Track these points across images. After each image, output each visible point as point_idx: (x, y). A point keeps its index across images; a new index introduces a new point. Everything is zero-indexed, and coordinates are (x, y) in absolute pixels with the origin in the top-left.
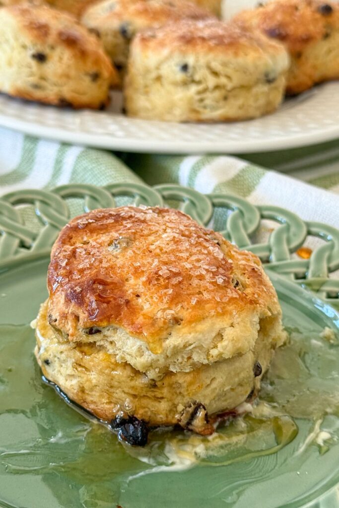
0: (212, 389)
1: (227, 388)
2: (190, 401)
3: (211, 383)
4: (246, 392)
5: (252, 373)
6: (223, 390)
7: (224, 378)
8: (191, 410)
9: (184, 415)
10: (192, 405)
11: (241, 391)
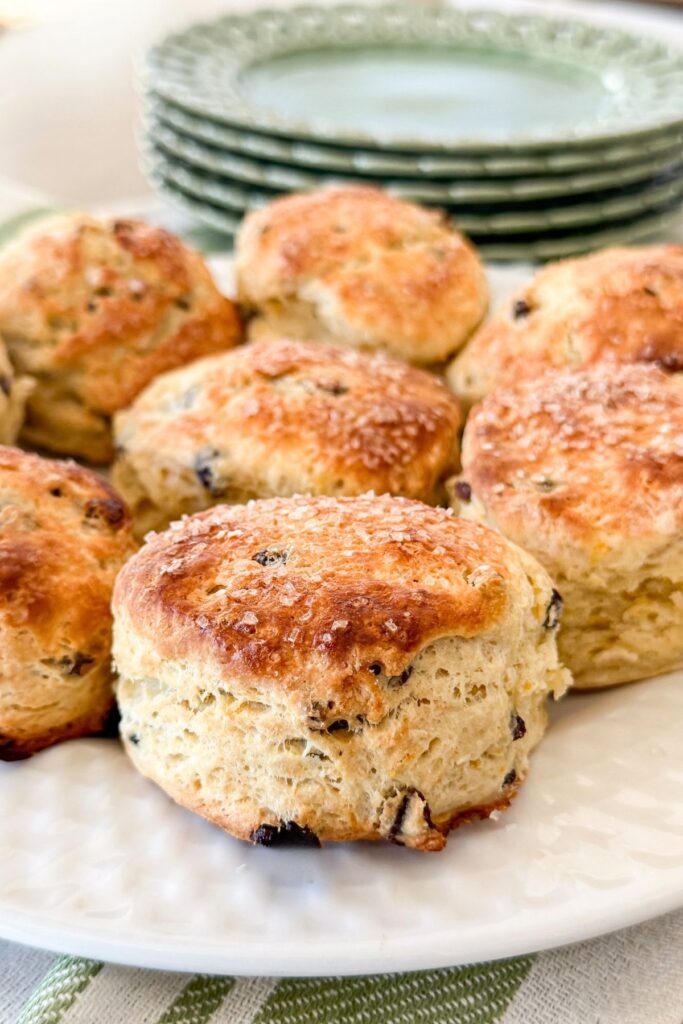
0: (433, 762)
1: (463, 759)
2: (394, 784)
3: (430, 748)
4: (502, 770)
5: (509, 733)
6: (455, 763)
7: (456, 738)
8: (396, 801)
9: (384, 812)
10: (398, 792)
11: (491, 769)
